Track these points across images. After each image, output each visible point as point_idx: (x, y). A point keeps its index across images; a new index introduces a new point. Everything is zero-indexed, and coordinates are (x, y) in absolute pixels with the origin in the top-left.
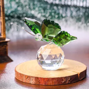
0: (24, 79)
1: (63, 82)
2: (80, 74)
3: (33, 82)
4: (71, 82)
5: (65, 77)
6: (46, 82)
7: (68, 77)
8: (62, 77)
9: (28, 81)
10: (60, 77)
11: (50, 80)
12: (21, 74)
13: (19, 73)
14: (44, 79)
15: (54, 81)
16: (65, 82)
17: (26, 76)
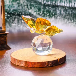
0: (17, 62)
1: (46, 65)
2: (60, 60)
3: (23, 65)
4: (52, 65)
5: (47, 62)
6: (33, 65)
7: (50, 61)
8: (46, 61)
9: (20, 64)
10: (43, 61)
11: (36, 64)
12: (14, 59)
13: (13, 58)
14: (32, 63)
15: (39, 64)
16: (47, 65)
17: (18, 60)
